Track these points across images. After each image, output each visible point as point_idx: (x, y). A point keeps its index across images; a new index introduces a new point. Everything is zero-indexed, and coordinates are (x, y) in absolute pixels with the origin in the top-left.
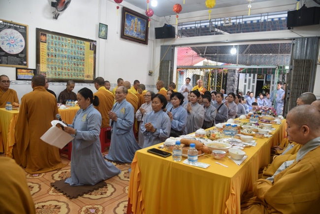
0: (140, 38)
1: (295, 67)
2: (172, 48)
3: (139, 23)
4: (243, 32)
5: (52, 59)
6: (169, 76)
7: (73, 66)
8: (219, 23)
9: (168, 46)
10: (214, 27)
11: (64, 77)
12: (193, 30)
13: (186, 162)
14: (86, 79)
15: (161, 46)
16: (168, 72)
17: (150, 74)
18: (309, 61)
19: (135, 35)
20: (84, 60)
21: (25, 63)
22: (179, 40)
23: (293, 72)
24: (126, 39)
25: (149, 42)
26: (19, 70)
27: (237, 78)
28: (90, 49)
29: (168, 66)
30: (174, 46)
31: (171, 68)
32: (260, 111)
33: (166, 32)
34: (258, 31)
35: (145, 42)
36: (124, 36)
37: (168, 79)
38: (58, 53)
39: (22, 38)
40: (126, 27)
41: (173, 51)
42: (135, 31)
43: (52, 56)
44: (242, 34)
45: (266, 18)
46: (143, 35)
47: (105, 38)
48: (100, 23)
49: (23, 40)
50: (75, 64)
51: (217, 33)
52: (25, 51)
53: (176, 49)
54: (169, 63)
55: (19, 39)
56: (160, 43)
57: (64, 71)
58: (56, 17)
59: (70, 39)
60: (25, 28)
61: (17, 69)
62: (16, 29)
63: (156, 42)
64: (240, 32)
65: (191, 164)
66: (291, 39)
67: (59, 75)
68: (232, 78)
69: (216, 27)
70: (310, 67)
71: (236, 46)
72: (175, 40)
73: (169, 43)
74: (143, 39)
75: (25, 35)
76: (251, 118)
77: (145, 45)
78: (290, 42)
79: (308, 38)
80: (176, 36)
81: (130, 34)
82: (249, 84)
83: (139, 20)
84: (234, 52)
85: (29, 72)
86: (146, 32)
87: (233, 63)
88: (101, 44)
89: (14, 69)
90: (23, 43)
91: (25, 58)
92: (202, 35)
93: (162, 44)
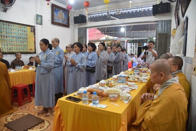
0: (64, 23)
1: (159, 38)
2: (85, 29)
3: (63, 14)
4: (128, 18)
5: (4, 39)
7: (20, 43)
8: (113, 13)
9: (83, 28)
10: (110, 16)
11: (14, 51)
12: (98, 17)
13: (91, 105)
14: (29, 51)
15: (78, 28)
18: (166, 34)
19: (60, 21)
20: (27, 39)
22: (89, 24)
23: (157, 41)
24: (55, 24)
25: (70, 26)
27: (126, 46)
28: (31, 31)
29: (83, 40)
30: (86, 28)
31: (85, 42)
32: (140, 66)
33: (80, 20)
34: (137, 17)
35: (67, 26)
36: (53, 23)
38: (8, 34)
40: (54, 17)
41: (86, 31)
42: (60, 19)
43: (4, 37)
44: (127, 19)
45: (140, 9)
46: (66, 21)
47: (41, 24)
48: (37, 15)
50: (21, 42)
51: (112, 19)
53: (88, 30)
54: (83, 38)
56: (77, 26)
57: (14, 46)
58: (5, 11)
59: (16, 25)
63: (75, 26)
65: (94, 106)
66: (155, 22)
67: (10, 49)
69: (112, 15)
70: (167, 38)
71: (124, 27)
72: (86, 24)
73: (83, 26)
74: (66, 24)
76: (135, 70)
77: (68, 28)
78: (155, 23)
79: (165, 21)
80: (87, 22)
81: (57, 21)
82: (133, 49)
83: (63, 12)
84: (123, 30)
86: (68, 20)
87: (123, 37)
88: (38, 28)
92: (103, 21)
93: (79, 27)
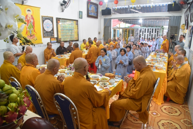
0: (95, 16)
1: (170, 30)
2: (110, 20)
3: (94, 8)
4: (147, 12)
5: (62, 32)
6: (109, 34)
8: (133, 6)
9: (108, 19)
10: (130, 8)
12: (119, 9)
14: (75, 39)
16: (109, 32)
17: (99, 33)
18: (177, 27)
19: (92, 14)
21: (53, 35)
22: (113, 16)
23: (169, 32)
25: (99, 17)
26: (51, 39)
28: (76, 24)
30: (111, 19)
32: (158, 51)
33: (107, 12)
34: (153, 12)
36: (89, 16)
37: (108, 35)
38: (64, 28)
39: (51, 23)
40: (89, 11)
42: (92, 12)
43: (63, 30)
45: (156, 4)
46: (96, 14)
48: (80, 11)
49: (52, 24)
50: (71, 33)
51: (134, 12)
52: (53, 30)
53: (112, 20)
54: (109, 27)
55: (50, 24)
57: (67, 37)
58: (63, 11)
59: (68, 21)
60: (52, 18)
61: (51, 38)
62: (49, 19)
64: (145, 12)
66: (169, 17)
68: (137, 32)
69: (131, 8)
70: (177, 30)
71: (142, 19)
72: (111, 16)
73: (108, 17)
74: (96, 16)
75: (52, 22)
77: (97, 19)
79: (176, 16)
80: (112, 14)
83: (94, 6)
84: (141, 21)
85: (55, 39)
86: (97, 12)
88: (80, 21)
89: (49, 38)
90: (52, 26)
91: (53, 33)
92: (125, 13)
93: (104, 18)
